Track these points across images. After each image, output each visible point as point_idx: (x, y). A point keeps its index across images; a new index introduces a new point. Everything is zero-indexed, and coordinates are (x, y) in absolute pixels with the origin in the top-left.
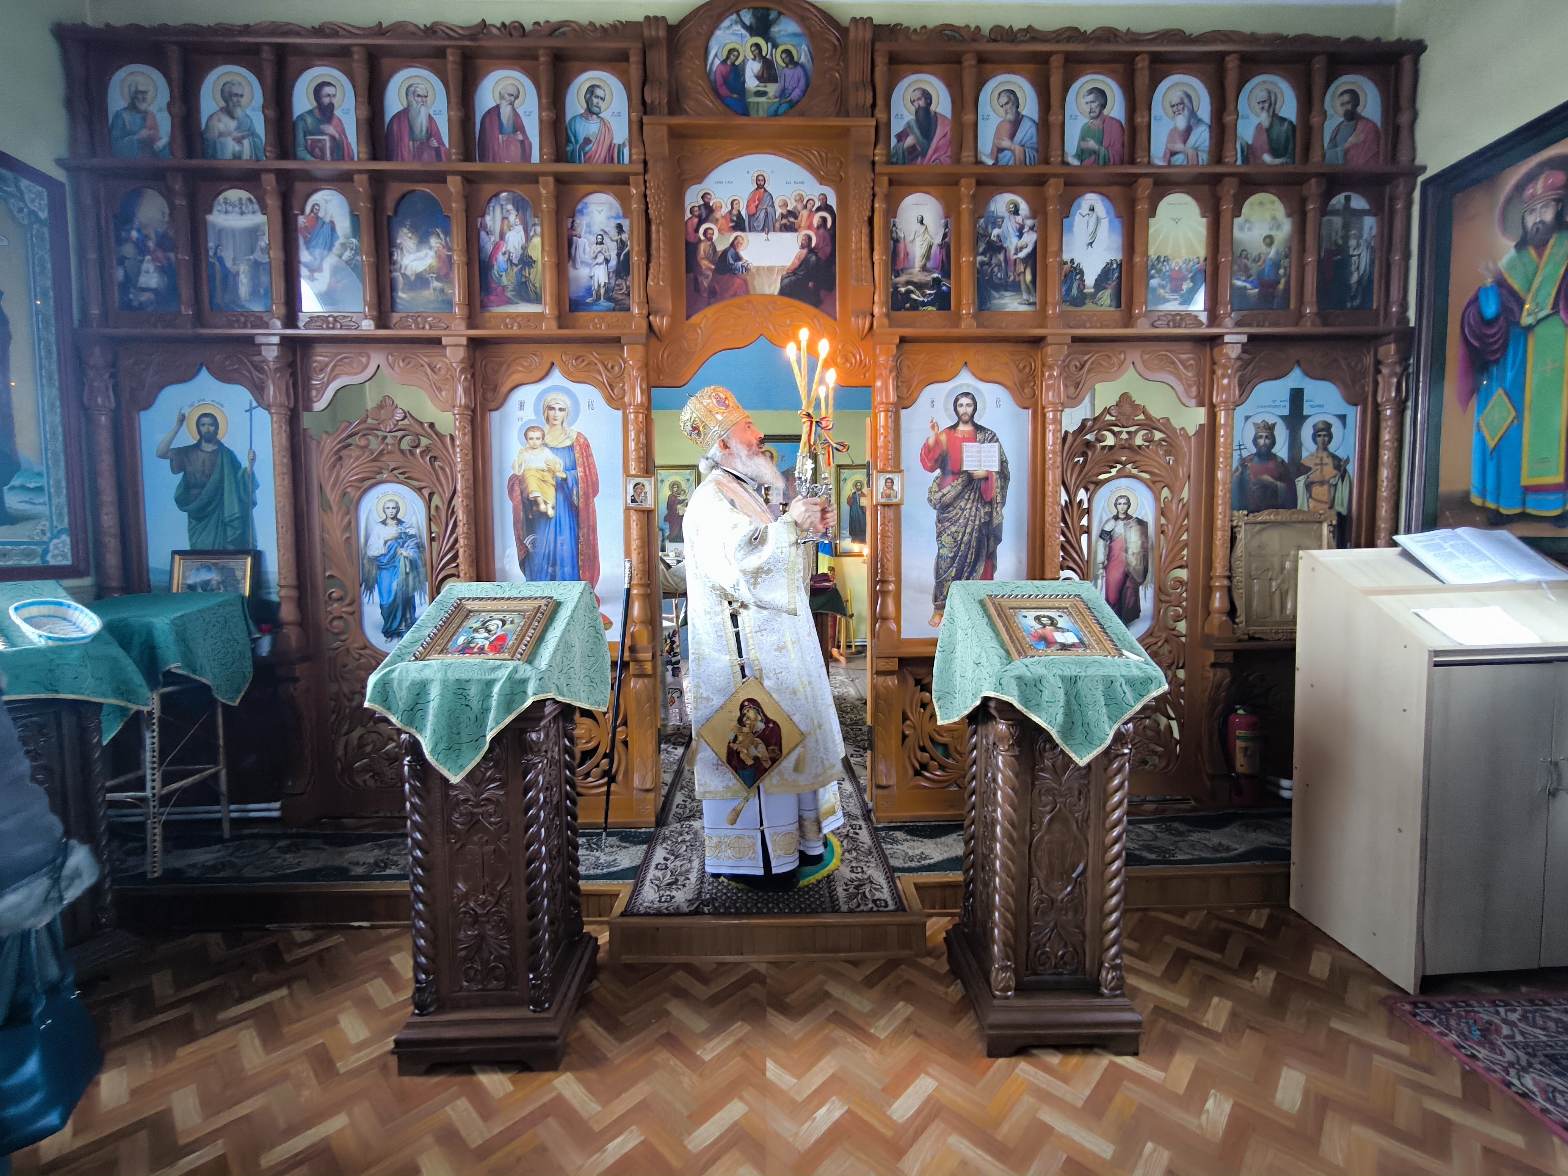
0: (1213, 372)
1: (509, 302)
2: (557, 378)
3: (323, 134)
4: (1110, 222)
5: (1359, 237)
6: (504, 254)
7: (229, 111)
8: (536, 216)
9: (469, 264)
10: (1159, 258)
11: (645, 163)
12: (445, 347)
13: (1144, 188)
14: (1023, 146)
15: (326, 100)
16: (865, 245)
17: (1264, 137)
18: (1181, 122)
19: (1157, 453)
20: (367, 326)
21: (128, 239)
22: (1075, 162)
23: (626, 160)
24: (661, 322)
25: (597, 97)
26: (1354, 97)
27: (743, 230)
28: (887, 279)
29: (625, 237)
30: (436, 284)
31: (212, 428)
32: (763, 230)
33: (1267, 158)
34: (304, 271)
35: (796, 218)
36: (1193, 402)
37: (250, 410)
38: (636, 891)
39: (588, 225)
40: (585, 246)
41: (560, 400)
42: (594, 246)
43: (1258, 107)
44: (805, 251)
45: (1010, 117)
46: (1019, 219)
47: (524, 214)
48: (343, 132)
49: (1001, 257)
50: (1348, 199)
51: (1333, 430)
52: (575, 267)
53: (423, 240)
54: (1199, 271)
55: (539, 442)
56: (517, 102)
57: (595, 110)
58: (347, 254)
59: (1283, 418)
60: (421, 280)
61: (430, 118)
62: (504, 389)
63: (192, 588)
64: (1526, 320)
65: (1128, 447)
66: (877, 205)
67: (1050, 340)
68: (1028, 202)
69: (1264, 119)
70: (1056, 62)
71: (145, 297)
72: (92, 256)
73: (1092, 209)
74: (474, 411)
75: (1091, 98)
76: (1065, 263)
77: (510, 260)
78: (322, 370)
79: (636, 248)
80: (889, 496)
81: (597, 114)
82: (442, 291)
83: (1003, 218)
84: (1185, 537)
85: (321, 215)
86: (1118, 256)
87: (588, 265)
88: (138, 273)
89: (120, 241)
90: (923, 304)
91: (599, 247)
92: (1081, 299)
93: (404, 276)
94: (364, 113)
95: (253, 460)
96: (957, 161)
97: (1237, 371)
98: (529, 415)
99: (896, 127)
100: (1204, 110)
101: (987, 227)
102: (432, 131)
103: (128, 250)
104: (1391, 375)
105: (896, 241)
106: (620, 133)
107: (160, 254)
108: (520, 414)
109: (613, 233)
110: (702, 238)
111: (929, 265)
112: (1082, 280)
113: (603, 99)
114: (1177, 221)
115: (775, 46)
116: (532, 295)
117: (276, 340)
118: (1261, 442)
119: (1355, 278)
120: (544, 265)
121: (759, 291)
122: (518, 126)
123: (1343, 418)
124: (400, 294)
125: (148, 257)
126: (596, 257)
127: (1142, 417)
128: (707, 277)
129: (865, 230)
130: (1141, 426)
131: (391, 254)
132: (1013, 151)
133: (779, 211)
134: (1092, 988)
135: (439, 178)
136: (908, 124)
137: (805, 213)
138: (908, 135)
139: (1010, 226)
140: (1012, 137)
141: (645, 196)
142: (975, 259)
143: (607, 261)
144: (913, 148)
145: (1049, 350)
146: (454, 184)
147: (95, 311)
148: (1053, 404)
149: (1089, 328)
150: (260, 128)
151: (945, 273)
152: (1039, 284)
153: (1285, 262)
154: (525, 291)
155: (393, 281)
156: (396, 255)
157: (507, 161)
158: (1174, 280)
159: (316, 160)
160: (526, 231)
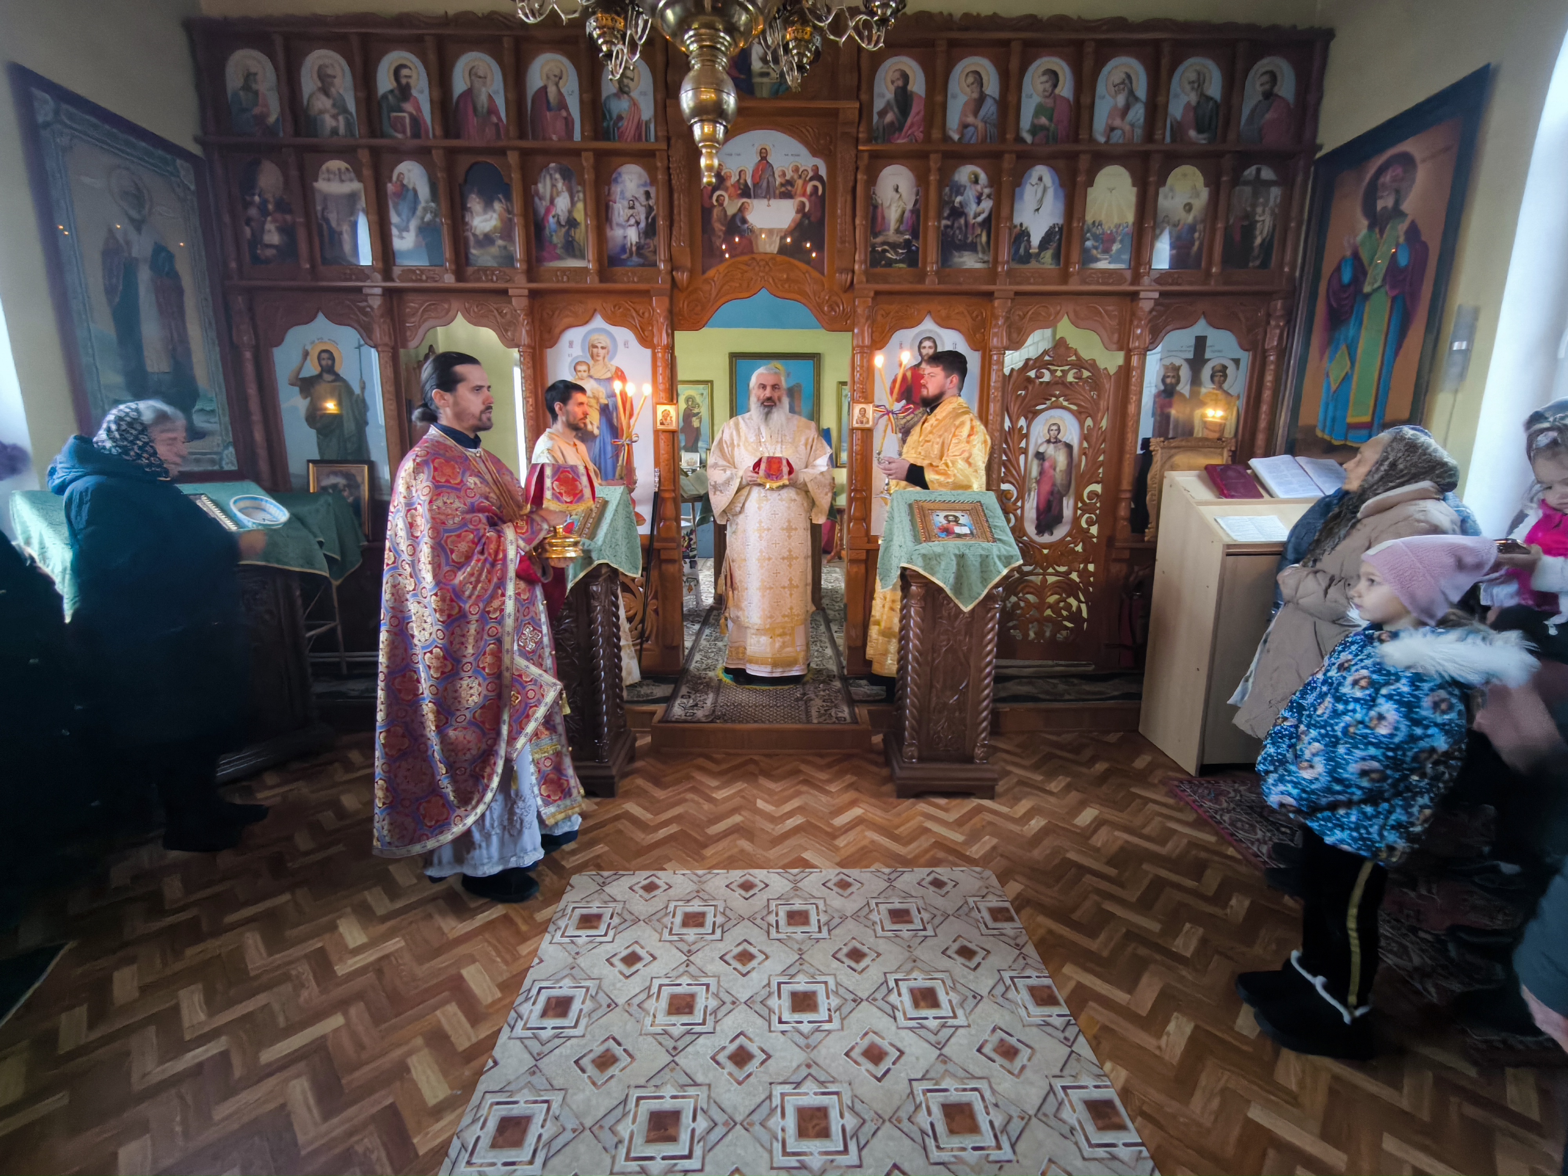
0: (1131, 322)
1: (559, 258)
2: (598, 322)
3: (401, 110)
4: (1055, 191)
5: (1265, 205)
6: (554, 216)
7: (325, 91)
8: (579, 184)
9: (526, 227)
10: (1094, 222)
11: (668, 139)
12: (511, 297)
13: (1084, 162)
14: (985, 122)
15: (404, 81)
16: (848, 212)
17: (1191, 114)
18: (1121, 100)
19: (1084, 389)
20: (449, 280)
21: (252, 203)
22: (1028, 138)
23: (652, 139)
24: (682, 277)
25: (629, 79)
26: (1273, 77)
27: (749, 197)
28: (866, 240)
29: (651, 202)
30: (500, 242)
31: (330, 362)
32: (765, 197)
33: (1192, 133)
34: (395, 231)
35: (793, 186)
36: (1114, 346)
37: (359, 347)
38: (668, 710)
39: (622, 192)
40: (620, 210)
41: (603, 340)
42: (627, 210)
43: (1188, 87)
44: (799, 216)
45: (975, 95)
46: (979, 188)
47: (570, 181)
48: (418, 109)
49: (962, 221)
50: (1258, 171)
51: (1228, 371)
52: (612, 228)
53: (488, 204)
54: (1127, 234)
55: (585, 374)
56: (561, 83)
57: (626, 89)
58: (428, 217)
59: (1187, 360)
60: (487, 240)
61: (490, 97)
62: (557, 331)
63: (324, 489)
64: (1367, 289)
65: (1061, 383)
66: (859, 177)
67: (996, 295)
68: (986, 173)
69: (1193, 98)
70: (1016, 47)
71: (270, 252)
72: (227, 219)
73: (1040, 179)
74: (534, 348)
75: (1044, 78)
76: (1015, 227)
77: (558, 222)
78: (414, 315)
79: (661, 213)
80: (862, 422)
81: (629, 95)
82: (505, 248)
83: (965, 187)
84: (1101, 458)
85: (405, 182)
86: (1059, 220)
87: (622, 226)
88: (262, 230)
89: (247, 205)
90: (896, 261)
91: (631, 211)
92: (1027, 258)
93: (474, 235)
94: (436, 94)
95: (363, 388)
96: (928, 139)
97: (1150, 321)
98: (577, 351)
99: (879, 105)
100: (1141, 90)
101: (951, 196)
102: (492, 110)
103: (253, 212)
104: (1277, 326)
105: (875, 207)
107: (278, 216)
108: (570, 351)
109: (642, 199)
110: (716, 203)
111: (902, 228)
112: (1029, 241)
113: (632, 80)
114: (1111, 190)
116: (577, 253)
117: (378, 291)
118: (1168, 381)
119: (1258, 241)
120: (587, 226)
121: (761, 250)
122: (562, 105)
123: (1237, 362)
124: (471, 250)
125: (269, 218)
126: (628, 220)
127: (1074, 358)
128: (719, 237)
129: (849, 198)
130: (1073, 365)
131: (463, 217)
132: (976, 127)
133: (779, 181)
134: (969, 759)
135: (502, 152)
136: (888, 103)
137: (800, 182)
138: (888, 113)
139: (970, 194)
140: (976, 113)
141: (669, 168)
142: (939, 222)
143: (638, 223)
144: (892, 123)
145: (996, 303)
146: (513, 158)
147: (233, 265)
148: (997, 348)
149: (1030, 284)
150: (351, 106)
151: (915, 234)
152: (992, 245)
153: (1200, 227)
154: (571, 248)
155: (466, 240)
156: (467, 218)
157: (554, 137)
158: (1106, 242)
159: (400, 136)
160: (571, 197)
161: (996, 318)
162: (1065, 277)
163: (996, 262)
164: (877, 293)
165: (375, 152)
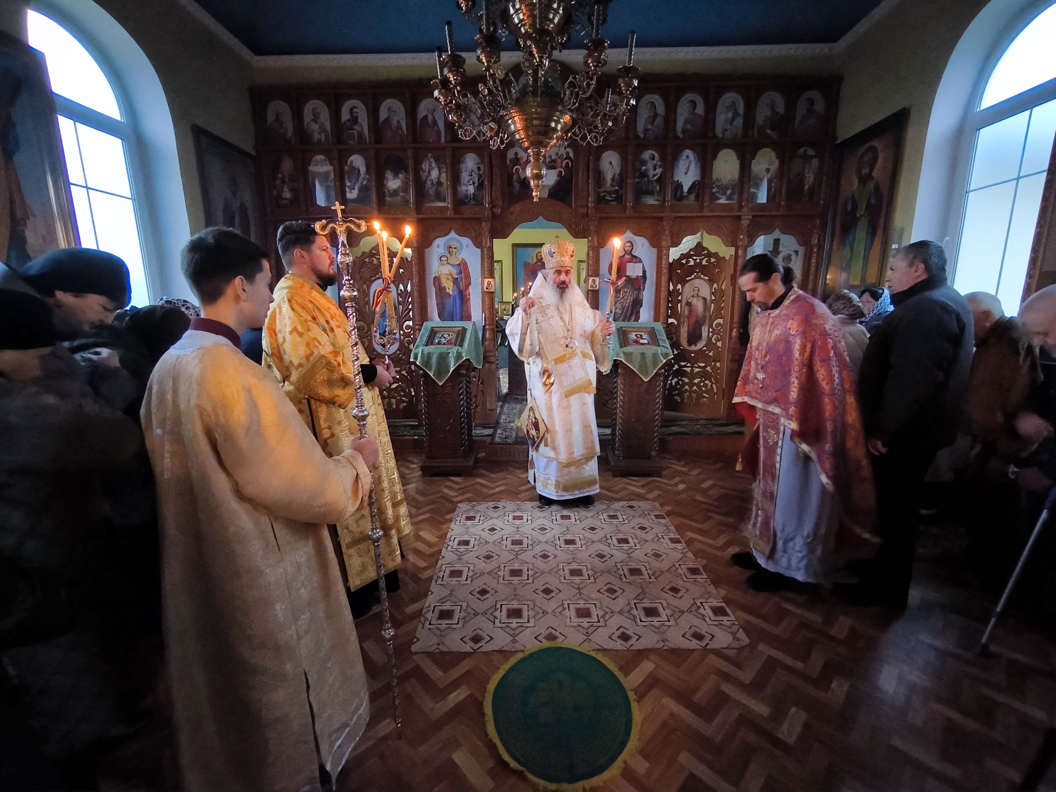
0: (738, 231)
1: (432, 201)
3: (353, 129)
4: (696, 163)
5: (810, 168)
6: (430, 181)
8: (444, 164)
10: (717, 179)
13: (710, 148)
14: (658, 128)
15: (355, 115)
16: (585, 176)
17: (768, 122)
18: (730, 115)
19: (712, 268)
21: (277, 177)
22: (681, 136)
24: (498, 211)
26: (811, 102)
29: (481, 172)
30: (402, 194)
33: (769, 131)
34: (348, 190)
35: (556, 163)
36: (730, 245)
39: (466, 167)
40: (465, 176)
41: (455, 244)
42: (468, 177)
43: (766, 108)
44: (559, 178)
45: (652, 114)
46: (655, 162)
47: (439, 162)
48: (362, 129)
49: (646, 179)
50: (806, 151)
51: (792, 257)
52: (460, 186)
53: (396, 175)
54: (735, 184)
55: (446, 262)
56: (435, 113)
58: (365, 182)
60: (395, 193)
61: (398, 122)
62: (433, 238)
65: (700, 265)
66: (591, 158)
67: (664, 218)
69: (768, 113)
70: (673, 90)
72: (266, 187)
73: (688, 157)
74: (420, 248)
75: (688, 105)
76: (675, 182)
77: (432, 183)
79: (486, 178)
80: (593, 287)
82: (404, 197)
83: (647, 161)
84: (722, 305)
85: (354, 165)
86: (698, 178)
87: (466, 185)
88: (282, 191)
89: (274, 178)
91: (470, 177)
92: (682, 198)
93: (388, 190)
94: (371, 120)
96: (627, 137)
97: (747, 232)
101: (639, 166)
102: (399, 127)
103: (278, 182)
104: (817, 233)
105: (600, 173)
107: (291, 184)
109: (476, 170)
110: (515, 173)
112: (682, 189)
114: (726, 162)
116: (442, 199)
119: (807, 187)
120: (447, 186)
122: (435, 123)
124: (387, 198)
125: (286, 185)
126: (469, 182)
127: (706, 252)
128: (517, 190)
129: (586, 169)
130: (706, 256)
131: (383, 182)
132: (653, 131)
133: (548, 160)
134: (648, 457)
137: (559, 161)
139: (650, 165)
140: (652, 123)
141: (491, 155)
142: (634, 181)
143: (474, 183)
145: (665, 223)
146: (410, 153)
148: (665, 247)
149: (684, 212)
150: (328, 127)
151: (621, 187)
152: (662, 192)
153: (775, 180)
154: (439, 197)
155: (384, 193)
156: (385, 182)
157: (431, 141)
158: (723, 189)
159: (352, 142)
160: (439, 171)
161: (665, 231)
162: (702, 208)
163: (664, 201)
164: (600, 218)
165: (340, 151)
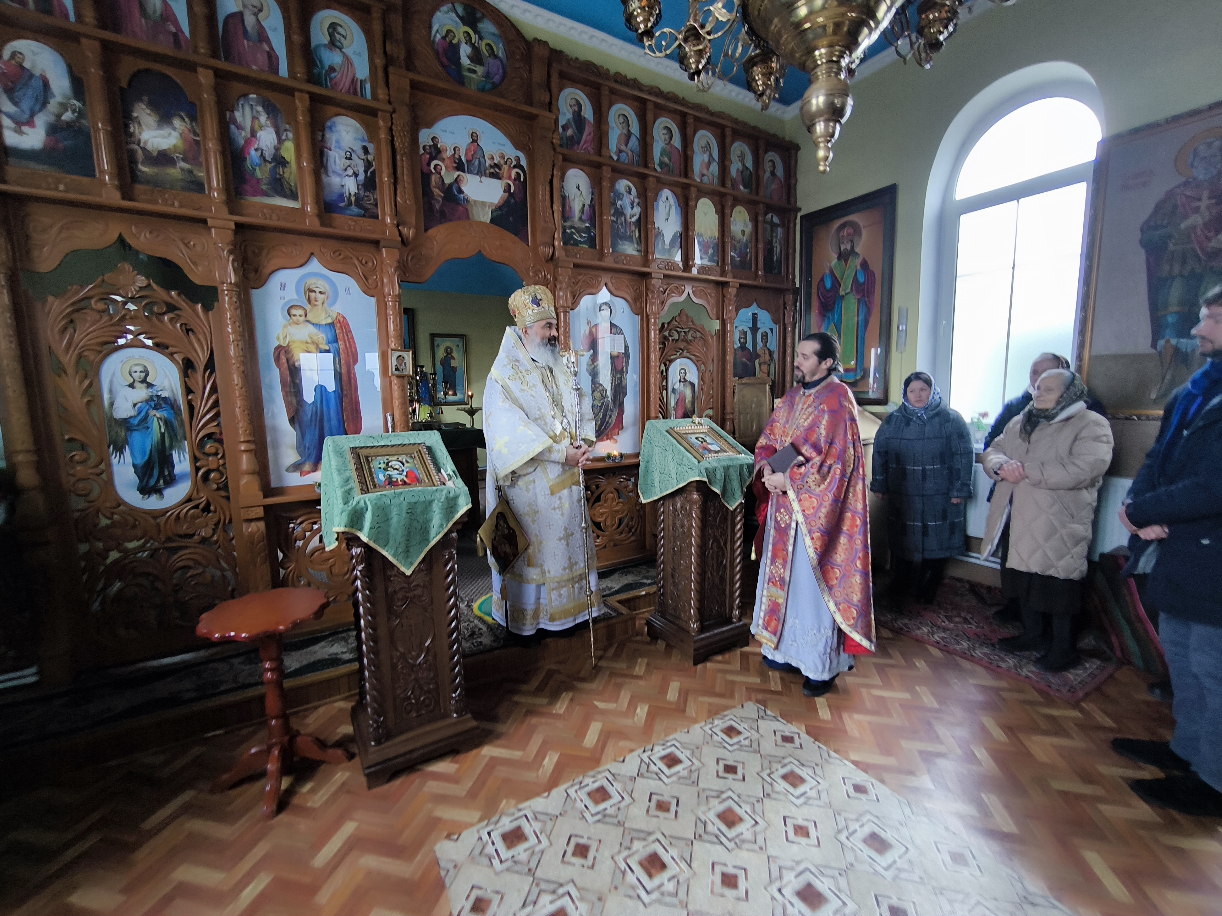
0: (724, 301)
1: (265, 194)
2: (315, 266)
4: (676, 208)
5: (777, 236)
6: (256, 150)
8: (287, 123)
9: (223, 153)
10: (699, 233)
11: (390, 103)
12: (209, 229)
13: (691, 192)
14: (632, 151)
16: (548, 198)
17: (740, 176)
18: (706, 158)
19: (698, 345)
20: (114, 197)
22: (659, 169)
23: (370, 97)
24: (409, 232)
25: (339, 33)
26: (774, 165)
27: (464, 171)
30: (183, 164)
32: (477, 174)
33: (741, 187)
35: (500, 169)
36: (715, 317)
39: (337, 142)
40: (336, 159)
41: (321, 285)
42: (344, 160)
43: (738, 159)
44: (507, 194)
45: (625, 132)
46: (632, 197)
47: (275, 119)
49: (623, 219)
50: (772, 217)
51: (768, 336)
52: (328, 175)
53: (165, 120)
54: (715, 244)
55: (302, 319)
56: (261, 15)
57: (338, 44)
58: (68, 117)
60: (164, 158)
62: (266, 271)
64: (842, 293)
65: (685, 340)
66: (555, 173)
67: (653, 275)
69: (740, 166)
70: (649, 106)
73: (667, 199)
76: (656, 229)
77: (262, 156)
78: (45, 231)
79: (382, 169)
81: (340, 49)
82: (190, 172)
83: (623, 195)
84: (712, 392)
85: (26, 64)
86: (680, 230)
87: (339, 175)
90: (581, 242)
91: (348, 162)
92: (664, 252)
96: (599, 153)
97: (734, 301)
98: (291, 295)
99: (562, 121)
101: (615, 199)
102: (168, 17)
104: (790, 310)
105: (565, 199)
106: (362, 71)
108: (282, 293)
109: (360, 152)
110: (433, 171)
111: (583, 218)
112: (664, 239)
113: (345, 37)
115: (481, 38)
116: (288, 192)
118: (742, 340)
119: (775, 258)
120: (300, 167)
122: (263, 37)
124: (141, 167)
126: (346, 170)
127: (691, 323)
128: (438, 202)
129: (548, 188)
130: (691, 329)
131: (126, 126)
132: (627, 154)
133: (488, 162)
135: (185, 66)
136: (569, 120)
137: (506, 167)
138: (568, 128)
139: (626, 200)
140: (626, 145)
141: (391, 130)
142: (610, 219)
143: (356, 175)
144: (572, 136)
145: (654, 281)
146: (205, 77)
148: (655, 314)
151: (593, 225)
152: (642, 239)
153: (750, 245)
154: (280, 187)
156: (134, 129)
157: (253, 67)
158: (705, 248)
159: (16, 6)
160: (278, 134)
162: (686, 267)
164: (575, 266)
